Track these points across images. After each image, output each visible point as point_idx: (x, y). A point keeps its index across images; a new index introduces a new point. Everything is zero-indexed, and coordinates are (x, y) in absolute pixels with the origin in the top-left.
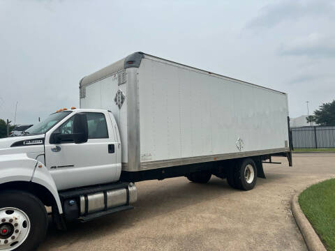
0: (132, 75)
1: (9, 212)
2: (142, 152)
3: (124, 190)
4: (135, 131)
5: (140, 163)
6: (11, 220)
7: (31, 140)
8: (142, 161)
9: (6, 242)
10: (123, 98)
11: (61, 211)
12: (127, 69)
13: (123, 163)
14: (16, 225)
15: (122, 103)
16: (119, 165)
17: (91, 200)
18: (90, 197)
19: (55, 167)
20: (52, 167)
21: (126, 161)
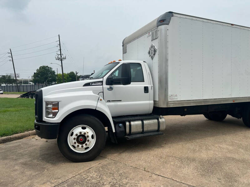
0: (163, 31)
1: (84, 128)
2: (170, 93)
3: (156, 121)
4: (164, 77)
5: (168, 102)
6: (85, 133)
7: (95, 82)
8: (169, 100)
9: (82, 147)
10: (155, 51)
11: (114, 131)
12: (160, 27)
13: (154, 101)
14: (88, 136)
15: (154, 54)
16: (152, 102)
17: (133, 125)
18: (132, 123)
19: (110, 101)
20: (108, 101)
21: (157, 99)
